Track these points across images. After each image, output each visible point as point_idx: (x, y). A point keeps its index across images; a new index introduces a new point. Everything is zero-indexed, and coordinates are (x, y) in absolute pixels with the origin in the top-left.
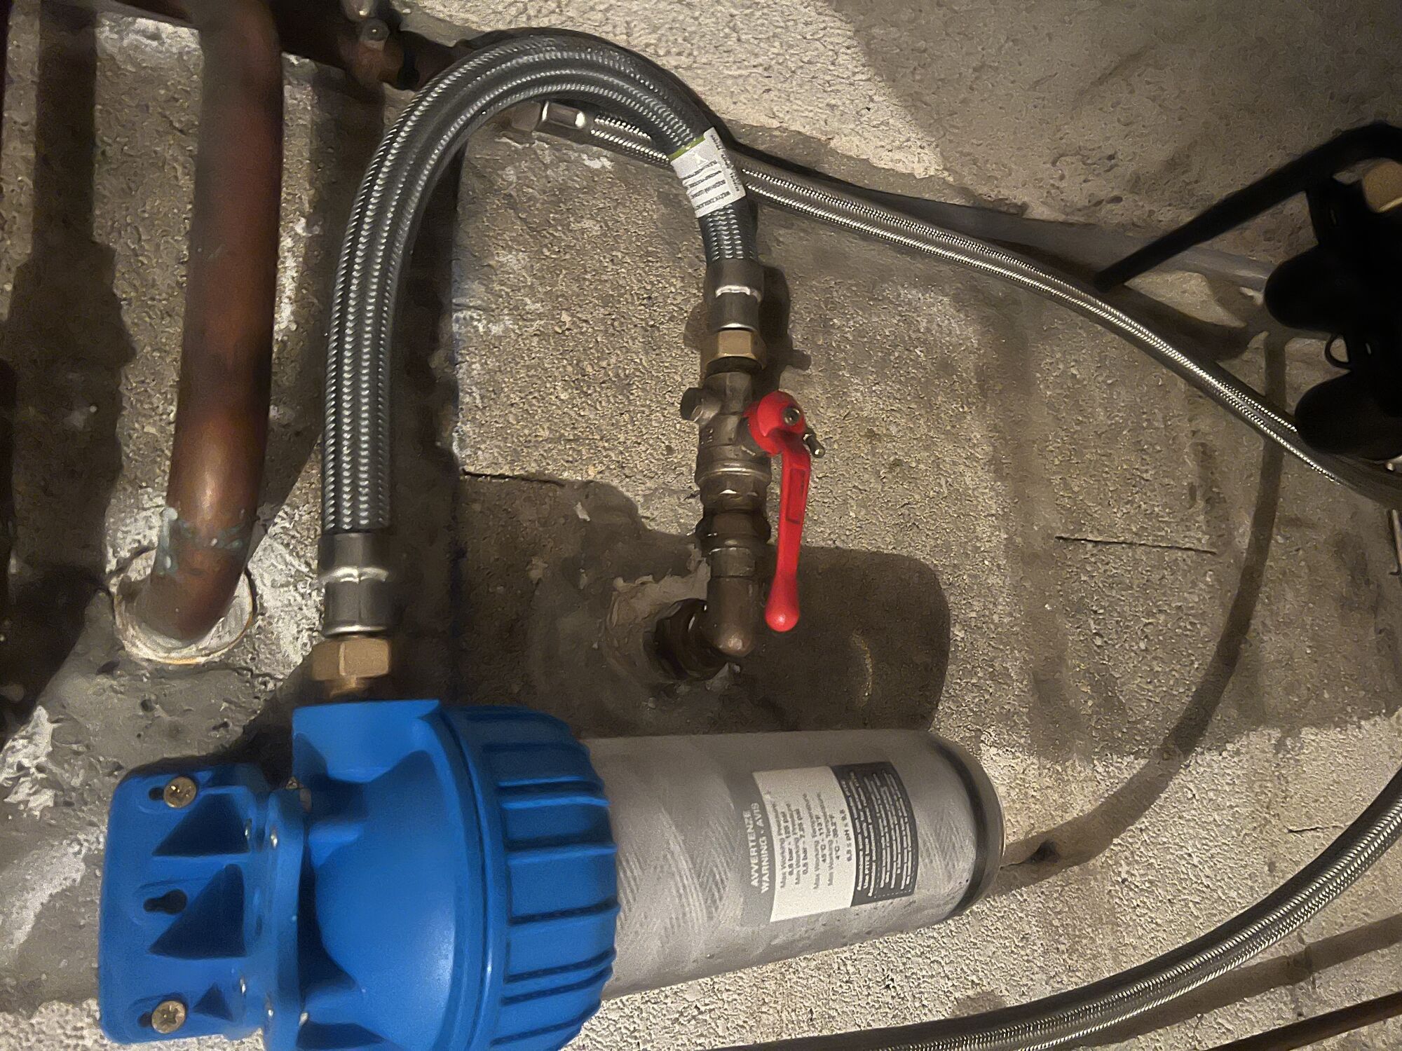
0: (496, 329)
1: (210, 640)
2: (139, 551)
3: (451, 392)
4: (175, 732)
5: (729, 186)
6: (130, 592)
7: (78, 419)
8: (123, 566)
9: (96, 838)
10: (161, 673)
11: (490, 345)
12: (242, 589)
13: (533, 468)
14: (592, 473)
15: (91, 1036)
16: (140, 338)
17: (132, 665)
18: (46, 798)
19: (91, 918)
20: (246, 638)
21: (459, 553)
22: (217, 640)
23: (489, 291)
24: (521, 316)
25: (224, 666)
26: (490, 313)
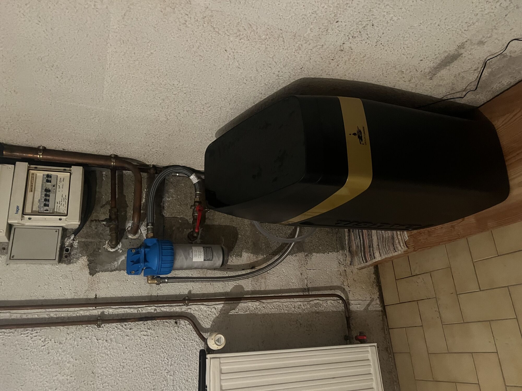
0: (169, 199)
1: (136, 236)
2: (129, 227)
3: (164, 207)
4: (133, 245)
5: (196, 180)
6: (128, 231)
7: (123, 214)
8: (128, 229)
9: (126, 255)
10: (131, 239)
11: (168, 201)
12: (139, 231)
13: (174, 216)
14: (182, 216)
15: (126, 274)
16: (129, 205)
17: (129, 238)
18: (121, 251)
19: (126, 263)
20: (140, 236)
21: (164, 227)
22: (137, 236)
23: (169, 195)
24: (172, 197)
25: (138, 239)
26: (169, 198)
